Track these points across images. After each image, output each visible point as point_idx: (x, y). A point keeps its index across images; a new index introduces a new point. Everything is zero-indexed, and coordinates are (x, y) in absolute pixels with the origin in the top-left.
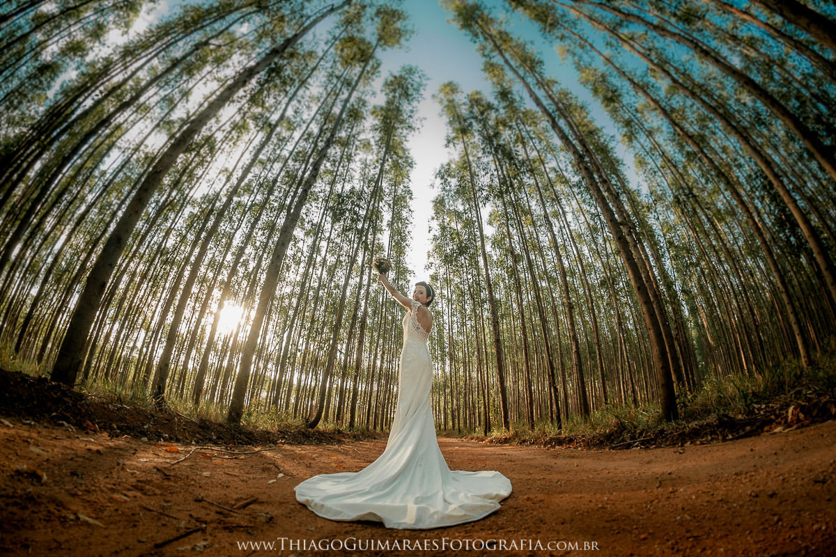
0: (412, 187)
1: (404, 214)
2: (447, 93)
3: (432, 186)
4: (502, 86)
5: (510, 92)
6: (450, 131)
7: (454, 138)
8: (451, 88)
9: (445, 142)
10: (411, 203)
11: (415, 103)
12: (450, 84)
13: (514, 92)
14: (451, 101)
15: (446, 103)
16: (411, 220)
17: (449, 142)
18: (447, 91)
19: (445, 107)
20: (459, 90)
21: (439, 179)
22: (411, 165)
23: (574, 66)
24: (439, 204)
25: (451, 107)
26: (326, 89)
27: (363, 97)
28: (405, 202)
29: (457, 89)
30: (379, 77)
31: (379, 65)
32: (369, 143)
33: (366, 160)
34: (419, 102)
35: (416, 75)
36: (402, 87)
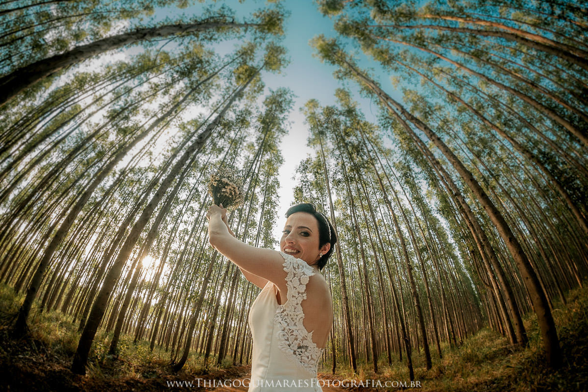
0: (279, 178)
1: (273, 198)
2: (311, 107)
3: (294, 178)
4: (348, 106)
5: (354, 110)
6: (311, 135)
7: (314, 140)
8: (313, 103)
9: (307, 142)
10: (278, 190)
11: (286, 113)
12: (312, 101)
13: (357, 110)
14: (313, 113)
15: (309, 115)
16: (278, 203)
17: (309, 143)
18: (310, 106)
19: (309, 117)
20: (319, 106)
21: (299, 173)
22: (281, 162)
23: (402, 91)
24: (299, 191)
25: (313, 117)
26: (224, 98)
27: (249, 109)
28: (274, 190)
29: (317, 105)
30: (263, 94)
31: (263, 87)
32: (253, 145)
33: (249, 157)
34: (289, 112)
35: (288, 95)
36: (277, 103)
